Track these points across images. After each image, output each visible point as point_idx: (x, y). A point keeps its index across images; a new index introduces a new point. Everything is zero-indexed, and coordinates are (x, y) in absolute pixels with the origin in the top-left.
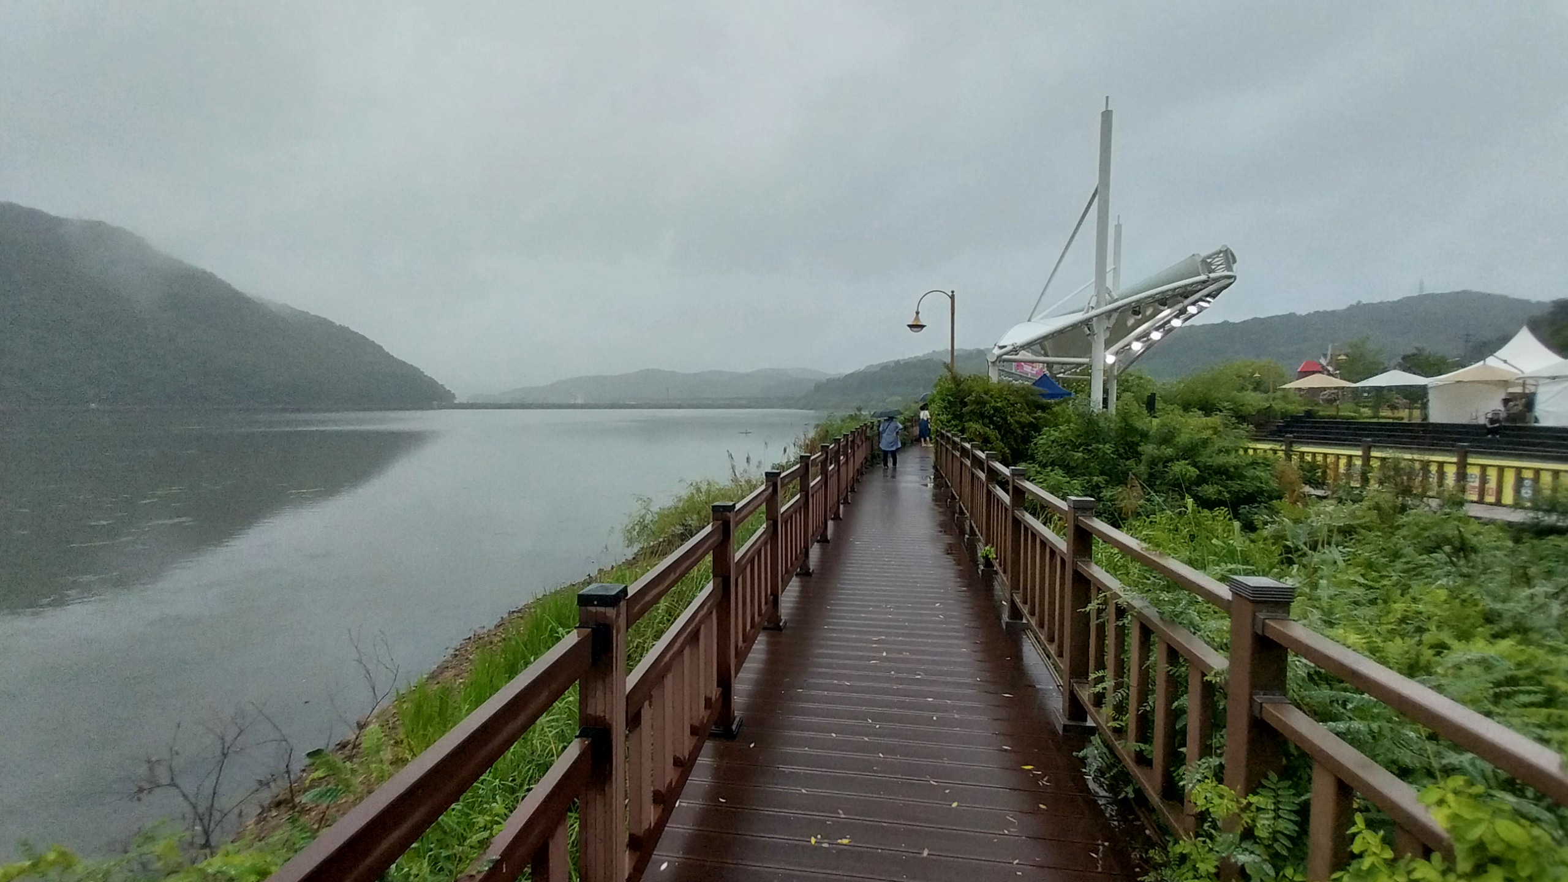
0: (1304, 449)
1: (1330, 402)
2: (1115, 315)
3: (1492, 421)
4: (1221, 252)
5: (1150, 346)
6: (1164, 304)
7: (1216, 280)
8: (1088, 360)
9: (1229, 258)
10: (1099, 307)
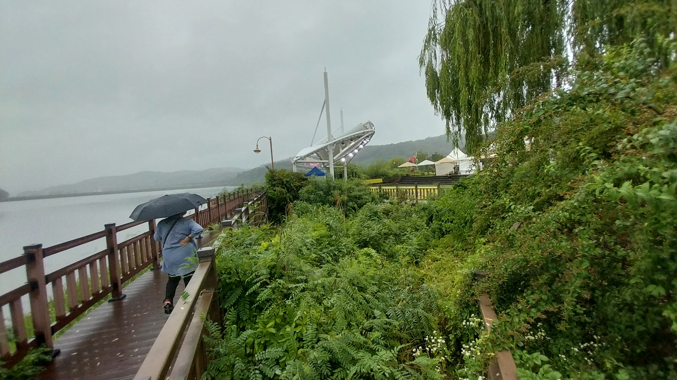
0: (384, 188)
1: (412, 171)
2: (335, 144)
3: (450, 175)
4: (368, 123)
5: (355, 154)
6: (352, 141)
7: (368, 132)
8: (327, 161)
9: (371, 124)
10: (329, 142)
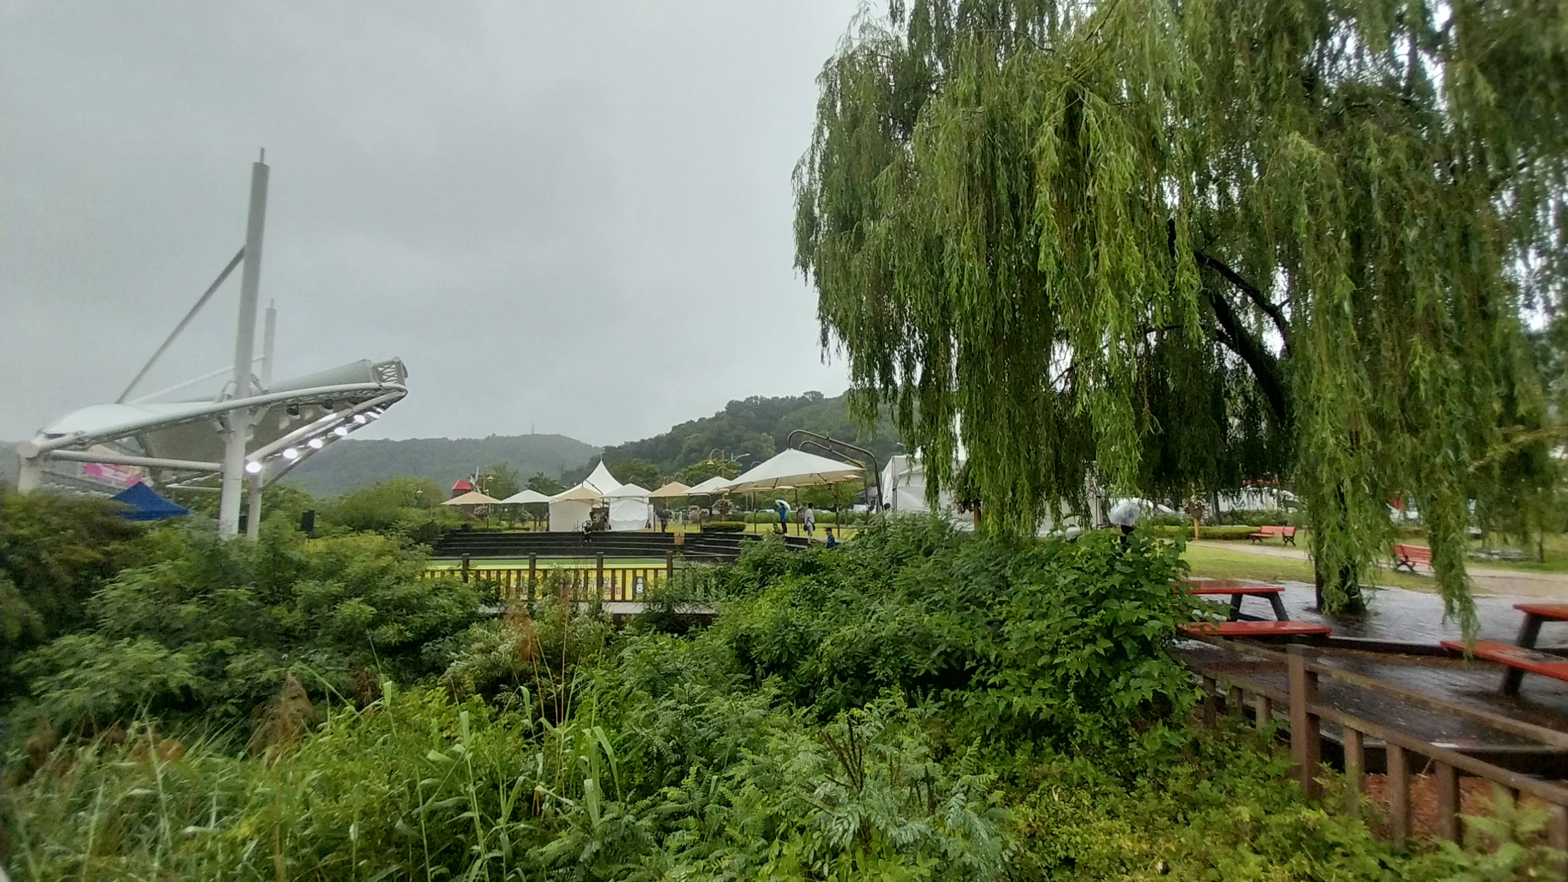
0: (482, 566)
2: (262, 412)
4: (392, 363)
5: (307, 455)
6: (329, 407)
8: (218, 466)
9: (401, 372)
10: (238, 394)
